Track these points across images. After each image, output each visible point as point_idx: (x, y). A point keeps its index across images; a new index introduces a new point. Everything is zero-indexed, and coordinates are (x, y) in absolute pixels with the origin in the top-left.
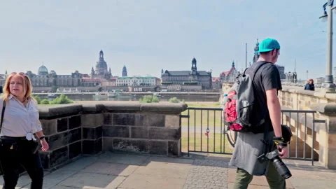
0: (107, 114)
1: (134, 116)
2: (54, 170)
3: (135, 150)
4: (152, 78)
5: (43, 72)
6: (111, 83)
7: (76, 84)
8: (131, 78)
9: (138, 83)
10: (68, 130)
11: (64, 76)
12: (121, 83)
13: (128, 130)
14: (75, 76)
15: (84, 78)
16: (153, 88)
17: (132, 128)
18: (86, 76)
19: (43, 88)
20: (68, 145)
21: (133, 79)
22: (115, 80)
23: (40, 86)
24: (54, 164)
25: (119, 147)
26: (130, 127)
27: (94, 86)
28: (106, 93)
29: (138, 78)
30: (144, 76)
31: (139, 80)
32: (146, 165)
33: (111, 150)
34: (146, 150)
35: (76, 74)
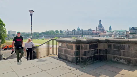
0: (110, 44)
1: (124, 45)
2: (88, 65)
3: (124, 62)
4: (124, 31)
5: (79, 30)
6: (104, 33)
7: (90, 34)
8: (113, 31)
9: (117, 33)
10: (93, 49)
11: (86, 31)
12: (109, 33)
13: (121, 52)
14: (90, 31)
15: (93, 31)
16: (125, 35)
17: (123, 51)
18: (94, 30)
19: (78, 35)
20: (93, 56)
21: (114, 32)
22: (106, 32)
23: (77, 35)
24: (88, 62)
25: (116, 60)
26: (122, 51)
27: (97, 35)
28: (102, 37)
29: (117, 31)
30: (120, 30)
31: (117, 32)
32: (133, 71)
33: (111, 61)
34: (131, 63)
35: (90, 30)
